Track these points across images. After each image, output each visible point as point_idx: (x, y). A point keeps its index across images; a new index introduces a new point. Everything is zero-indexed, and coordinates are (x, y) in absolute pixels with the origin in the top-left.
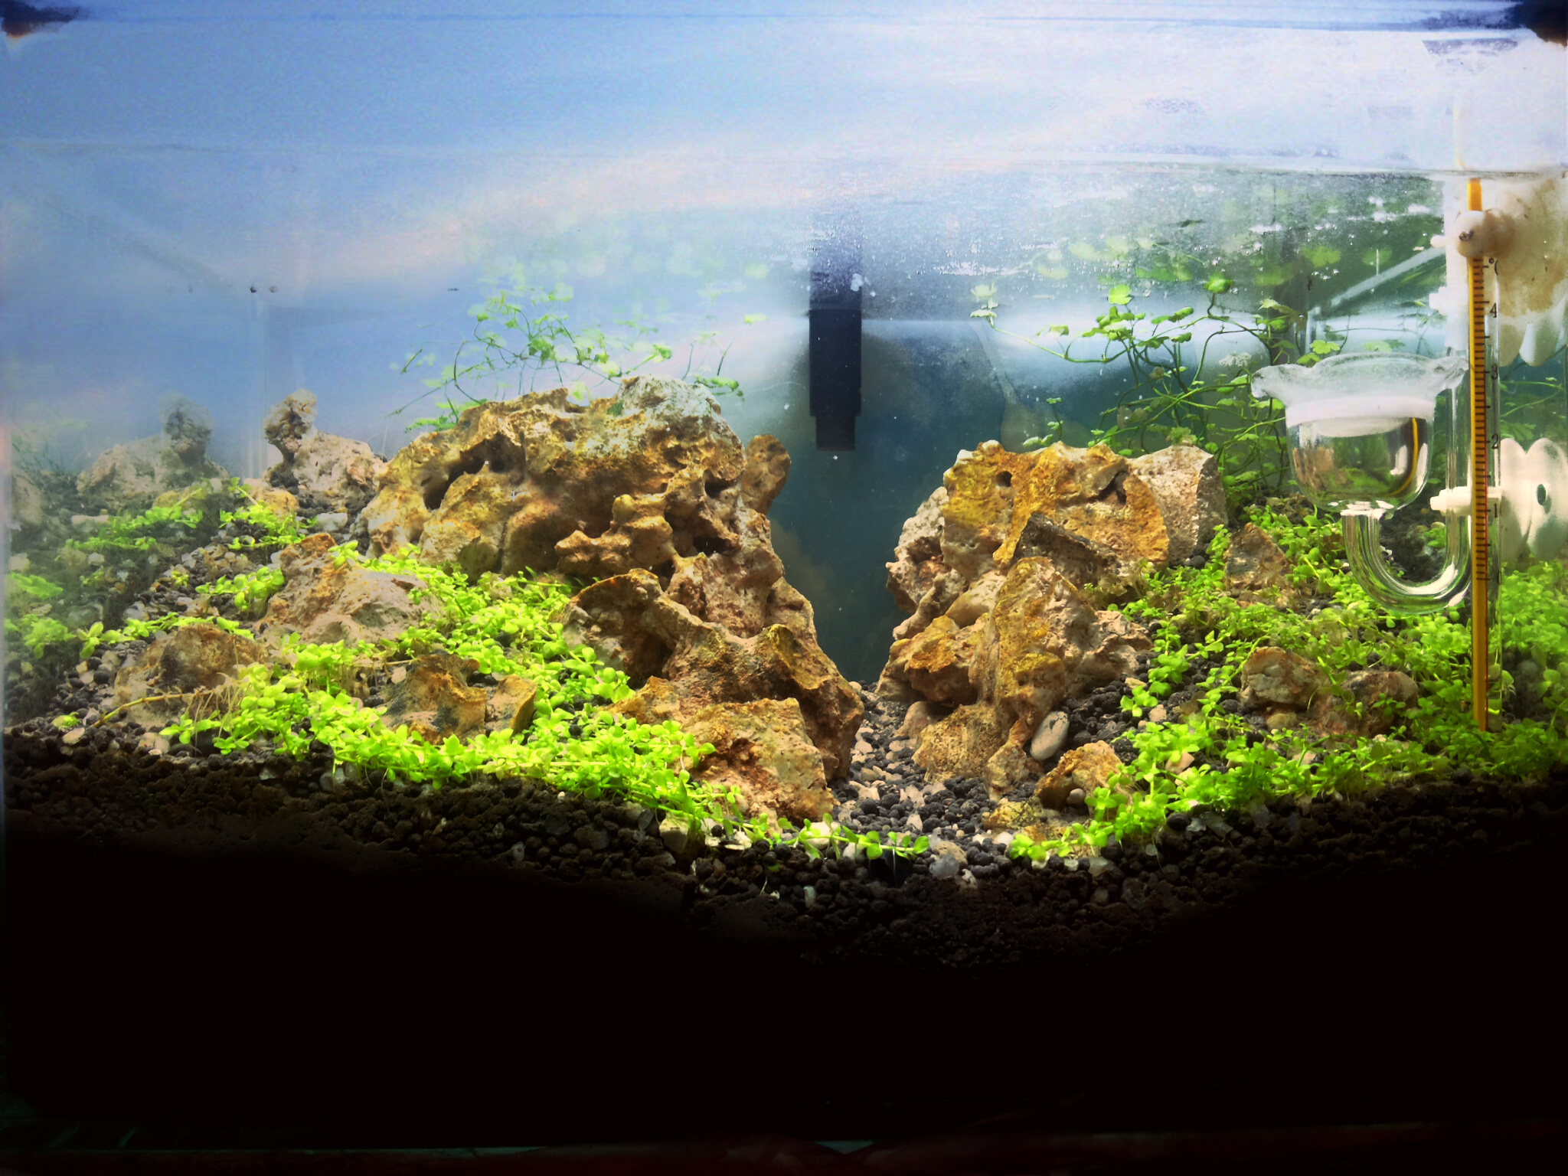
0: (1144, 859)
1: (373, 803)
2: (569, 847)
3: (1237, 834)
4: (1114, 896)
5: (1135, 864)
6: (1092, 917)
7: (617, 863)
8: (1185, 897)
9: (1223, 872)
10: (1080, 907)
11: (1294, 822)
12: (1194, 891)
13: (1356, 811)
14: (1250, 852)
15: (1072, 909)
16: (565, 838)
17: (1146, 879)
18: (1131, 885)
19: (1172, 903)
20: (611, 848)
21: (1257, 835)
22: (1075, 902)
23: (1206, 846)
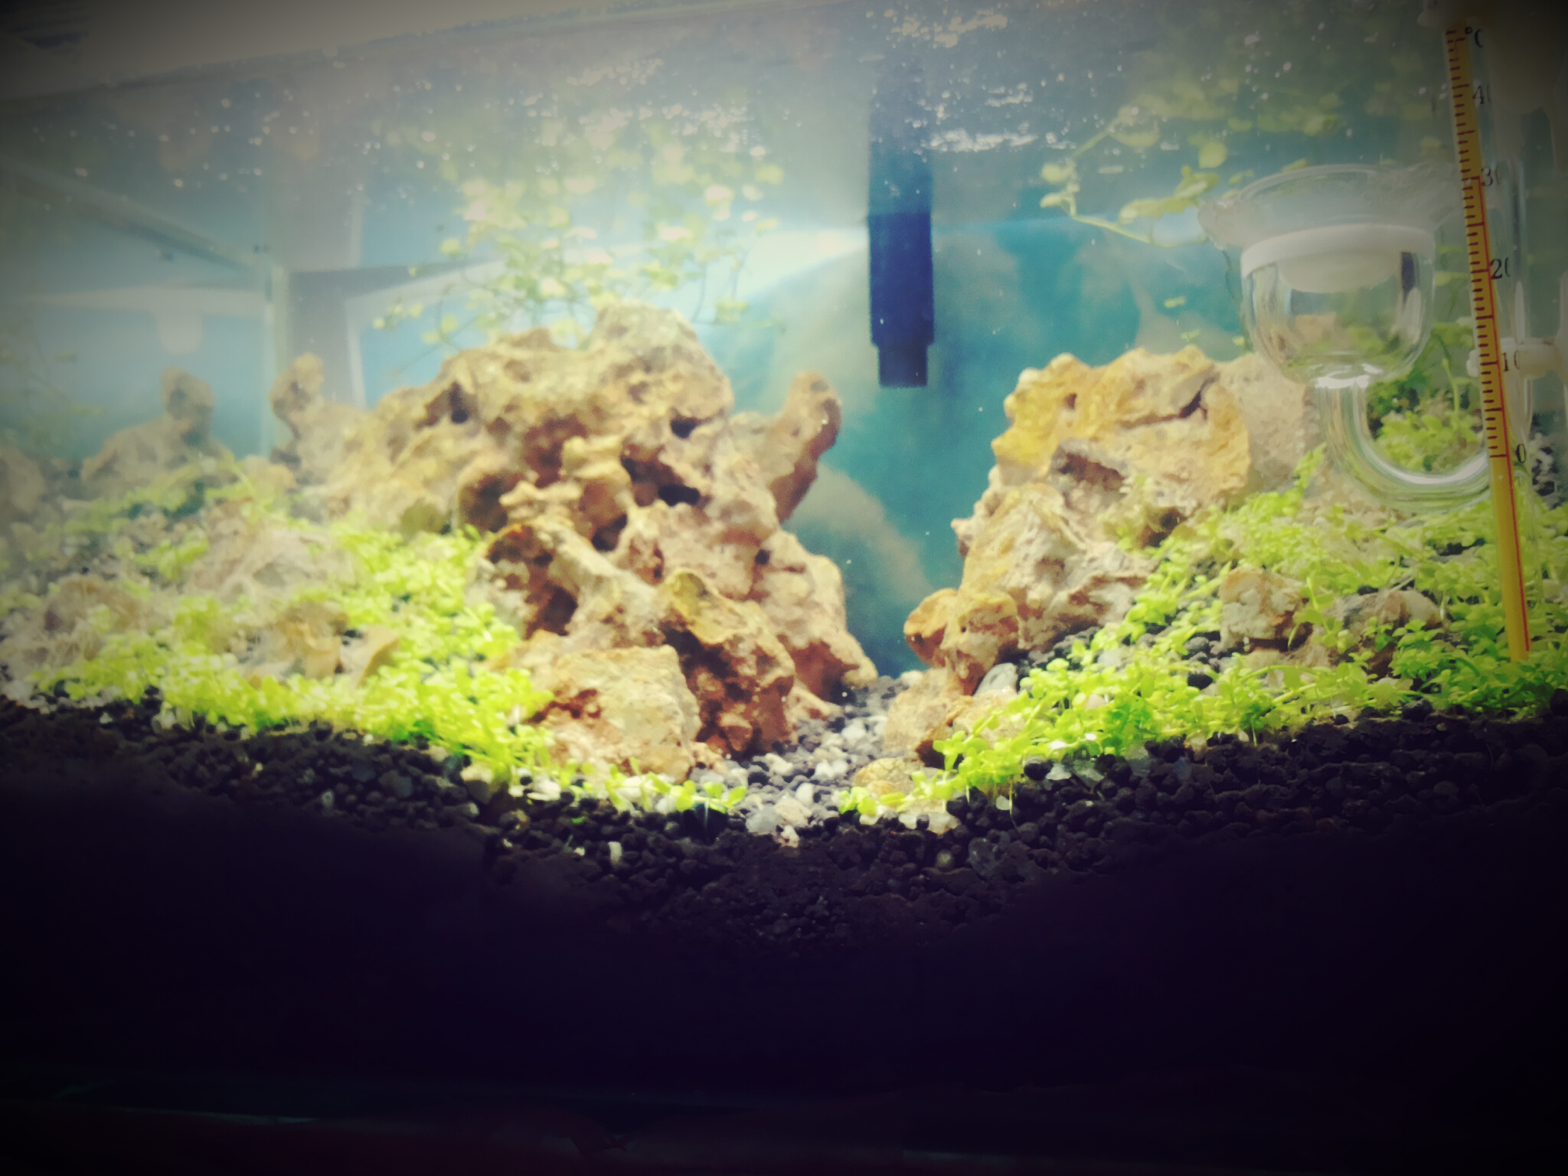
0: (995, 814)
1: (195, 746)
2: (375, 795)
3: (1109, 784)
4: (960, 860)
5: (983, 821)
6: (931, 885)
7: (421, 813)
8: (1044, 863)
9: (1094, 831)
10: (917, 872)
11: (1184, 770)
12: (1055, 855)
13: (1266, 754)
14: (1127, 806)
15: (908, 875)
16: (372, 785)
17: (995, 839)
18: (978, 846)
19: (1029, 870)
20: (415, 797)
21: (1135, 785)
22: (911, 866)
23: (1072, 798)
